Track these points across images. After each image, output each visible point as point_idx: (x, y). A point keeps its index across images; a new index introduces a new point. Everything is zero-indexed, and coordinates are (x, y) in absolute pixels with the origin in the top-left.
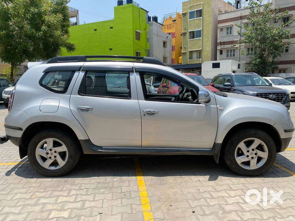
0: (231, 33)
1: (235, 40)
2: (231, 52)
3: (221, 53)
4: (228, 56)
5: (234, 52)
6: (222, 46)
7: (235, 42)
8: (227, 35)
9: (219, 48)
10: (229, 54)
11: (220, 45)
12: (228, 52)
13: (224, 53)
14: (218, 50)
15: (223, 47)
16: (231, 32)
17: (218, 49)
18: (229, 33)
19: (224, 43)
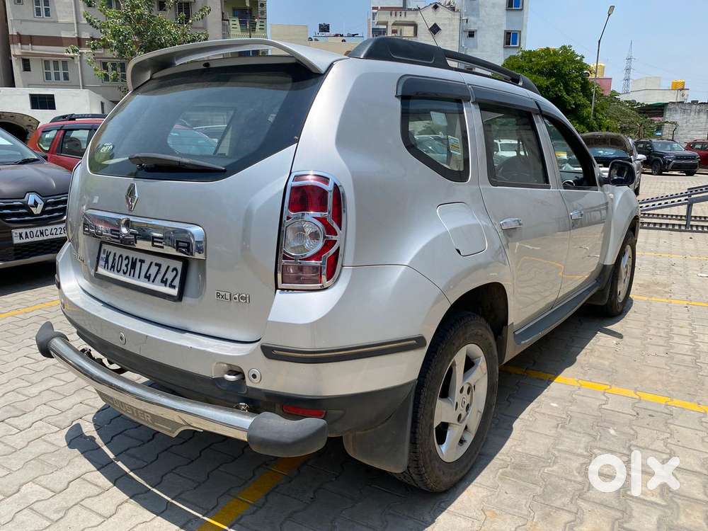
0: (47, 14)
1: (64, 35)
2: (56, 68)
3: (26, 66)
4: (48, 77)
5: (65, 67)
6: (25, 46)
7: (64, 41)
8: (38, 18)
9: (16, 50)
10: (52, 71)
11: (19, 44)
12: (47, 67)
13: (37, 67)
14: (15, 56)
15: (30, 51)
16: (47, 11)
17: (12, 53)
18: (43, 12)
19: (31, 40)
